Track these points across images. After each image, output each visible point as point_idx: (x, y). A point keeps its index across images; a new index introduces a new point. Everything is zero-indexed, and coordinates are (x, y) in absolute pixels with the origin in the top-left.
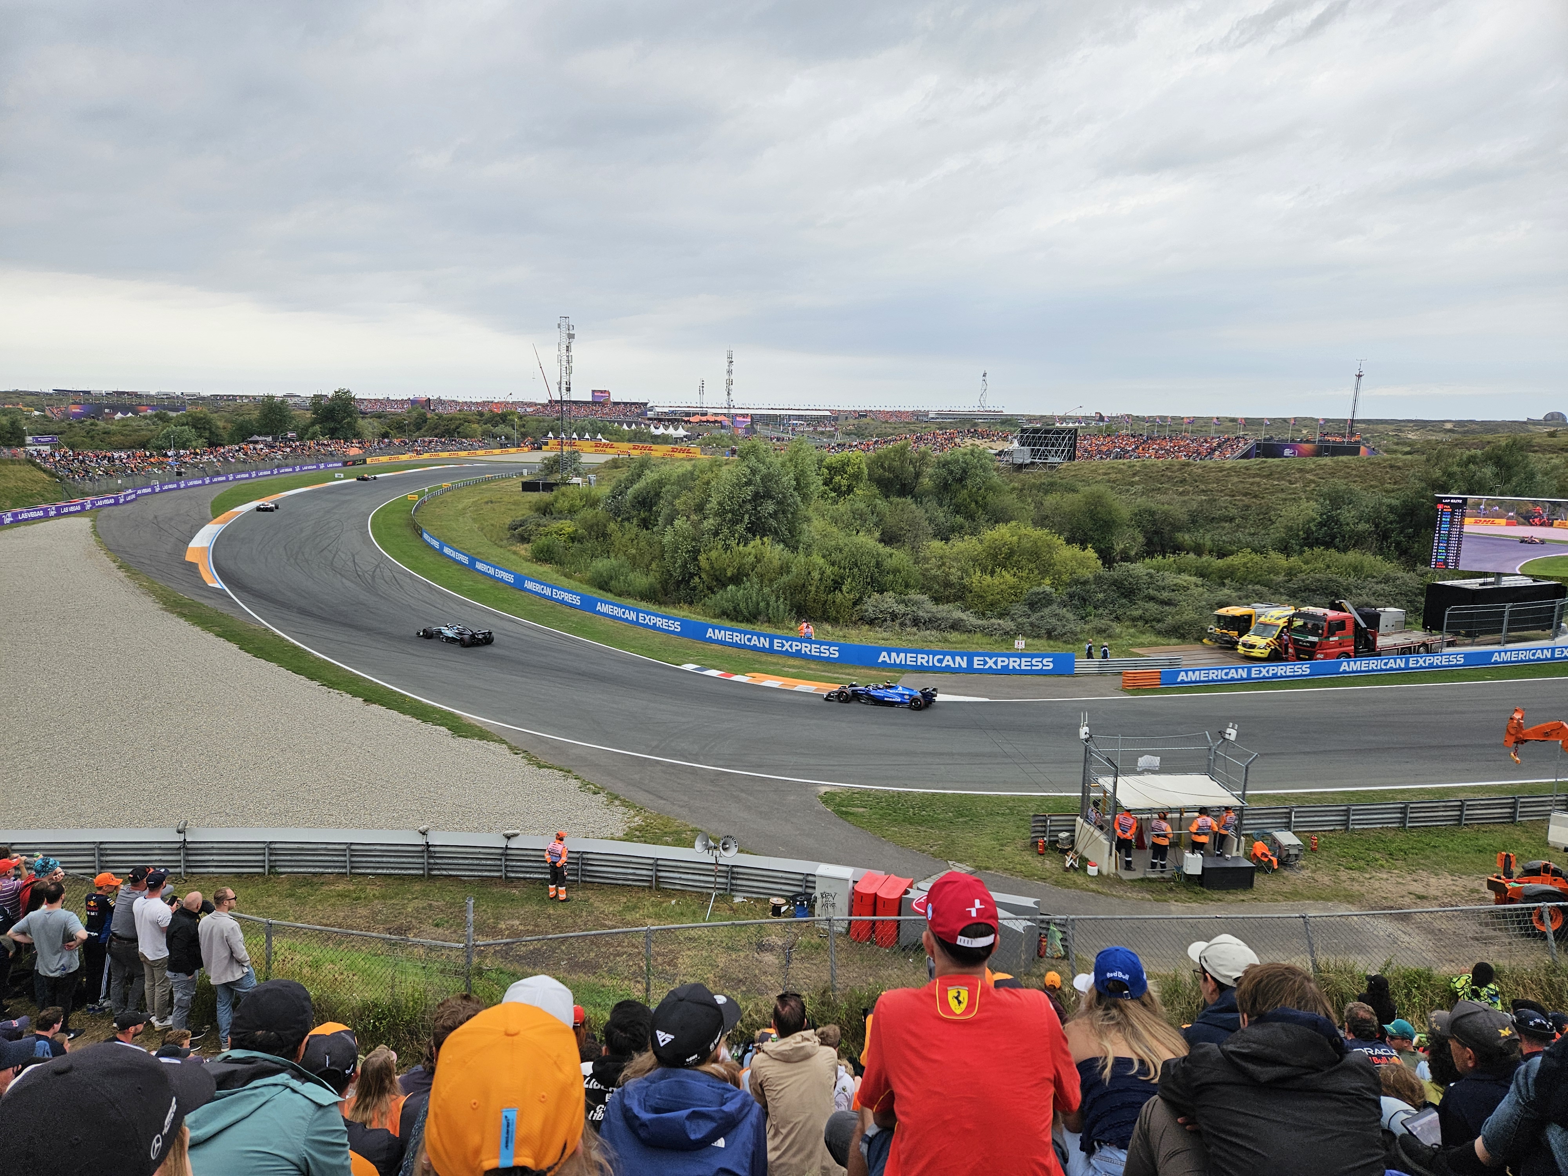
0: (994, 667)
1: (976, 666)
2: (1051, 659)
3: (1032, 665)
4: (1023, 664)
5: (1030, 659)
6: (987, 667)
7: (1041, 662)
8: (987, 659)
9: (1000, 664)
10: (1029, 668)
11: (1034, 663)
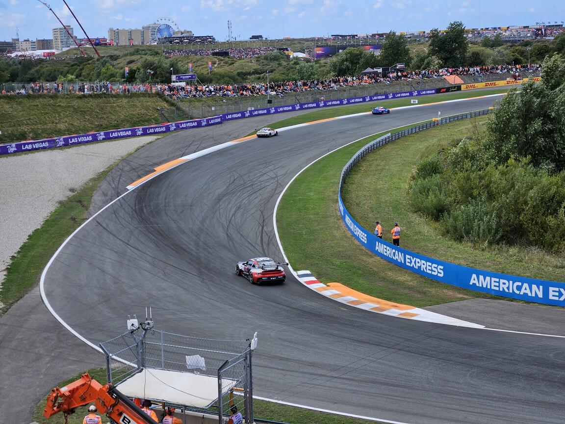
1: (551, 297)
6: (562, 299)
8: (562, 290)
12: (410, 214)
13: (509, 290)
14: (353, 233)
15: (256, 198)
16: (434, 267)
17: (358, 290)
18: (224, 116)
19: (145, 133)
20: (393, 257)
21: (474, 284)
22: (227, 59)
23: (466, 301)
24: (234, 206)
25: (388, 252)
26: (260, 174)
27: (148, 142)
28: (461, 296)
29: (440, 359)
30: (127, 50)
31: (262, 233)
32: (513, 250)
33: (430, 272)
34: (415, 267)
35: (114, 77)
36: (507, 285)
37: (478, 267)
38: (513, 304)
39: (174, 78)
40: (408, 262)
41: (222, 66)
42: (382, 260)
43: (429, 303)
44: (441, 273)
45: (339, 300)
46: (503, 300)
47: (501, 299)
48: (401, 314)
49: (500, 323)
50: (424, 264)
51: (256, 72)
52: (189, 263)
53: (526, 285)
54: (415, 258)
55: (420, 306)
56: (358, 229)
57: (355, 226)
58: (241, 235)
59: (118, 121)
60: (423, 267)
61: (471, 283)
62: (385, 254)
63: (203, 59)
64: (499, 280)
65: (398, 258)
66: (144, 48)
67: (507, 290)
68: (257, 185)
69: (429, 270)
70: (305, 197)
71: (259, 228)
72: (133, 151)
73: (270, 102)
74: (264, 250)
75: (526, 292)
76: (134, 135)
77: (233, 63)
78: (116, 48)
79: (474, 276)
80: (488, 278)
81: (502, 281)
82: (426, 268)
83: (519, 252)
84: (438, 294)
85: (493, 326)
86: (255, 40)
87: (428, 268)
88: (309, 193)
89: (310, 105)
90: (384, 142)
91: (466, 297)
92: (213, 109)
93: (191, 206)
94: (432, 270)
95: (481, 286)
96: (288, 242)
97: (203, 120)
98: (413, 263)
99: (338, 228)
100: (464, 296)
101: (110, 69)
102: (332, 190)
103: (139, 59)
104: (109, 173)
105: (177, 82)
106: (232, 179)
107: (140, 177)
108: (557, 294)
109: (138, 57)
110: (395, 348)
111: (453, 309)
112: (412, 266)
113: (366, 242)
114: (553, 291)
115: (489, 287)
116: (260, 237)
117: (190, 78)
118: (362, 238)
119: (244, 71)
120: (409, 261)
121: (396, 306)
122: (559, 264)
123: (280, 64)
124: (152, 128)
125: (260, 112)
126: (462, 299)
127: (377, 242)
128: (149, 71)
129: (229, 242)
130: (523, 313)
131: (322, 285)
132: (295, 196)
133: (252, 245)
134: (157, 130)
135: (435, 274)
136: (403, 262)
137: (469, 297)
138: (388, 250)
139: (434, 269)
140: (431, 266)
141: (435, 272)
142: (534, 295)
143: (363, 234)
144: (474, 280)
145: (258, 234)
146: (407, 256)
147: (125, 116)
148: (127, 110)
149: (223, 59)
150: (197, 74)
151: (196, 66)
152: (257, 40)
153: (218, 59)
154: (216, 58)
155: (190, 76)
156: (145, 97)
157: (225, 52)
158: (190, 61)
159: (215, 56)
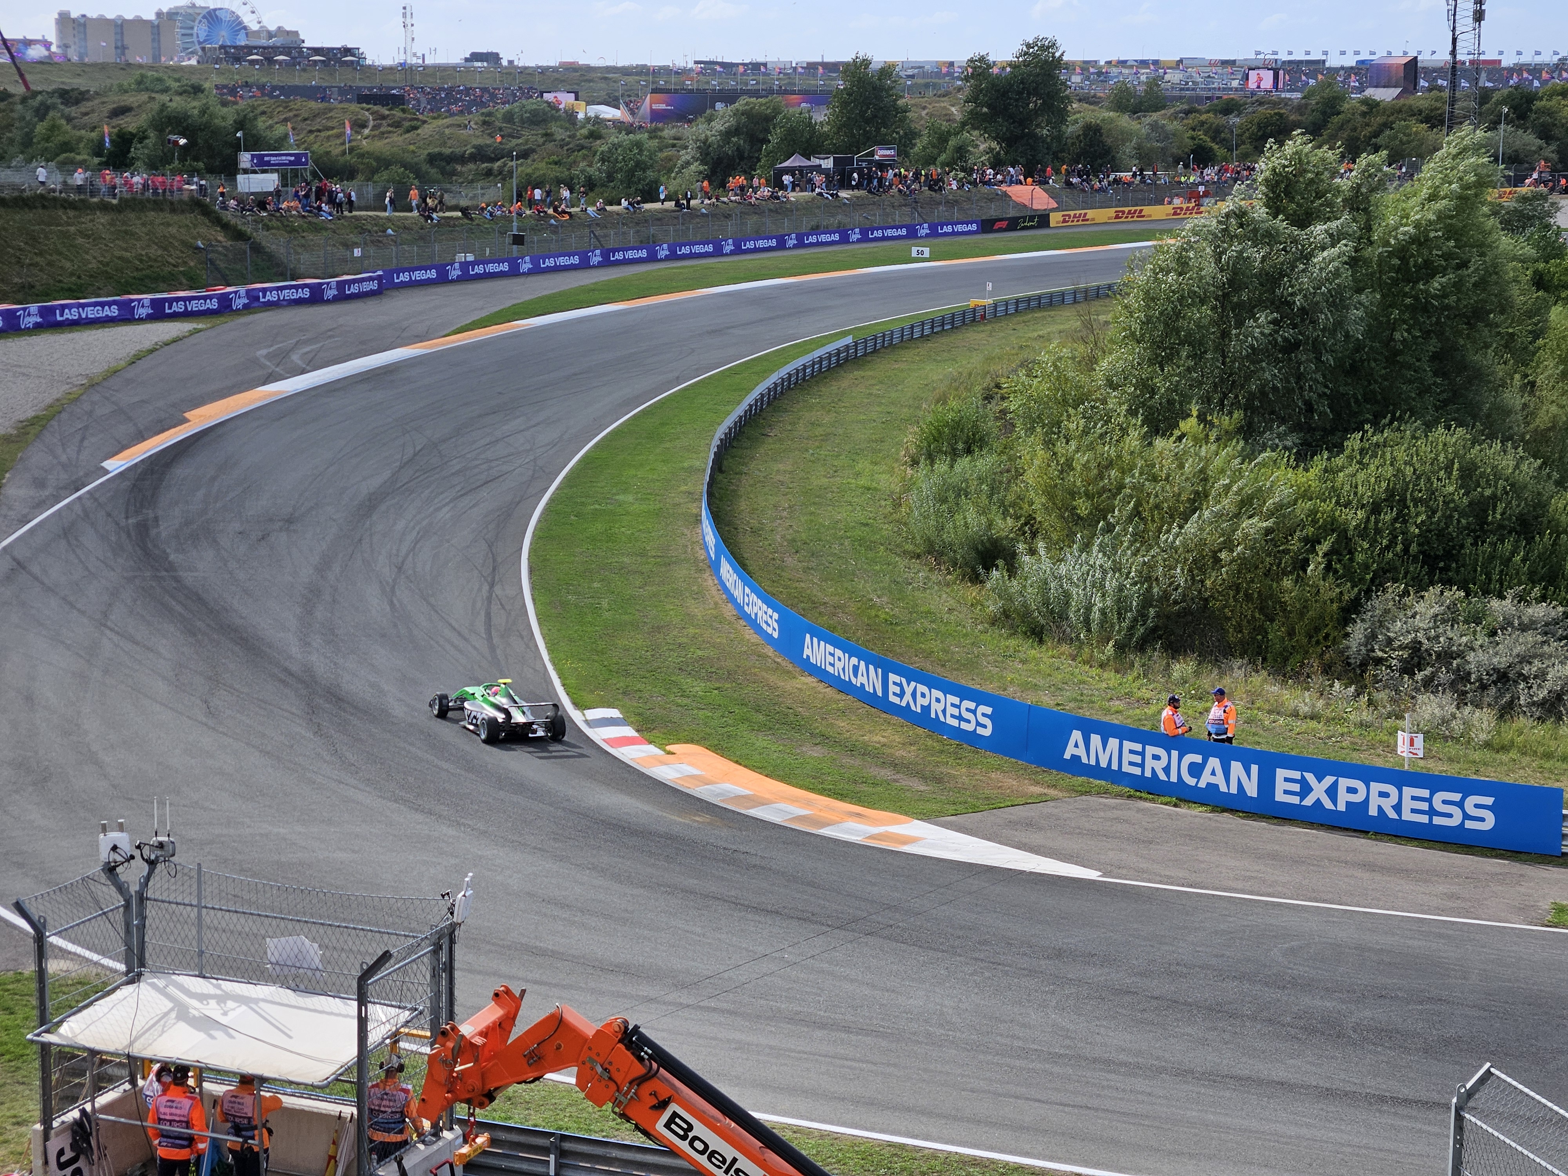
0: (1328, 804)
1: (1280, 797)
2: (1489, 801)
3: (1432, 812)
4: (1408, 805)
5: (1426, 793)
6: (1309, 801)
7: (1460, 804)
8: (1310, 777)
9: (1343, 798)
10: (1424, 819)
11: (1438, 806)
12: (902, 563)
13: (1168, 775)
14: (739, 608)
15: (474, 506)
16: (968, 710)
17: (753, 768)
18: (390, 273)
19: (159, 313)
20: (854, 680)
21: (1076, 758)
22: (397, 113)
23: (1051, 804)
24: (414, 528)
25: (839, 665)
26: (488, 440)
27: (167, 337)
28: (1038, 790)
29: (976, 959)
30: (108, 77)
31: (489, 602)
32: (1182, 668)
33: (955, 723)
34: (913, 708)
35: (72, 150)
36: (1164, 762)
37: (1087, 713)
38: (1177, 814)
39: (245, 159)
40: (894, 694)
41: (383, 133)
42: (821, 687)
43: (951, 809)
44: (985, 726)
45: (701, 791)
46: (1152, 801)
47: (1146, 799)
48: (872, 837)
49: (1144, 865)
50: (938, 700)
51: (480, 155)
52: (282, 681)
53: (1214, 763)
54: (913, 684)
55: (926, 816)
56: (753, 597)
57: (747, 590)
58: (432, 606)
59: (79, 277)
60: (936, 708)
61: (1067, 756)
62: (830, 669)
63: (331, 110)
64: (1144, 749)
65: (864, 680)
66: (160, 74)
67: (1162, 776)
68: (476, 471)
69: (952, 716)
70: (609, 507)
71: (480, 590)
72: (123, 363)
73: (518, 240)
74: (492, 648)
75: (1213, 780)
76: (127, 317)
77: (416, 128)
79: (1076, 735)
80: (1113, 743)
81: (1150, 750)
82: (944, 711)
83: (1197, 674)
84: (974, 783)
85: (1124, 872)
86: (479, 64)
87: (951, 710)
88: (621, 497)
89: (631, 254)
90: (834, 359)
91: (1052, 792)
92: (357, 252)
93: (290, 521)
94: (960, 718)
95: (1093, 762)
96: (559, 630)
97: (328, 284)
98: (908, 697)
99: (700, 595)
100: (1046, 791)
101: (60, 128)
102: (683, 488)
103: (144, 103)
104: (53, 423)
105: (255, 172)
106: (409, 452)
107: (141, 437)
108: (1296, 787)
109: (144, 97)
110: (853, 930)
111: (1012, 824)
112: (904, 704)
113: (776, 635)
114: (1286, 780)
115: (1115, 766)
116: (483, 613)
117: (291, 163)
118: (766, 623)
119: (447, 151)
120: (897, 690)
121: (859, 815)
122: (1304, 709)
123: (548, 136)
124: (178, 299)
125: (492, 268)
126: (1043, 799)
127: (808, 636)
128: (173, 137)
129: (395, 626)
130: (1204, 839)
131: (652, 749)
132: (583, 504)
133: (459, 634)
134: (194, 306)
135: (969, 727)
136: (880, 694)
137: (1061, 795)
138: (839, 659)
139: (967, 715)
140: (958, 707)
141: (969, 721)
142: (1234, 790)
143: (770, 611)
144: (1076, 746)
145: (479, 604)
146: (893, 677)
147: (101, 262)
148: (106, 245)
149: (387, 112)
150: (313, 152)
151: (311, 132)
152: (485, 64)
153: (372, 114)
154: (368, 110)
155: (293, 158)
156: (162, 210)
157: (394, 95)
158: (291, 114)
159: (364, 105)
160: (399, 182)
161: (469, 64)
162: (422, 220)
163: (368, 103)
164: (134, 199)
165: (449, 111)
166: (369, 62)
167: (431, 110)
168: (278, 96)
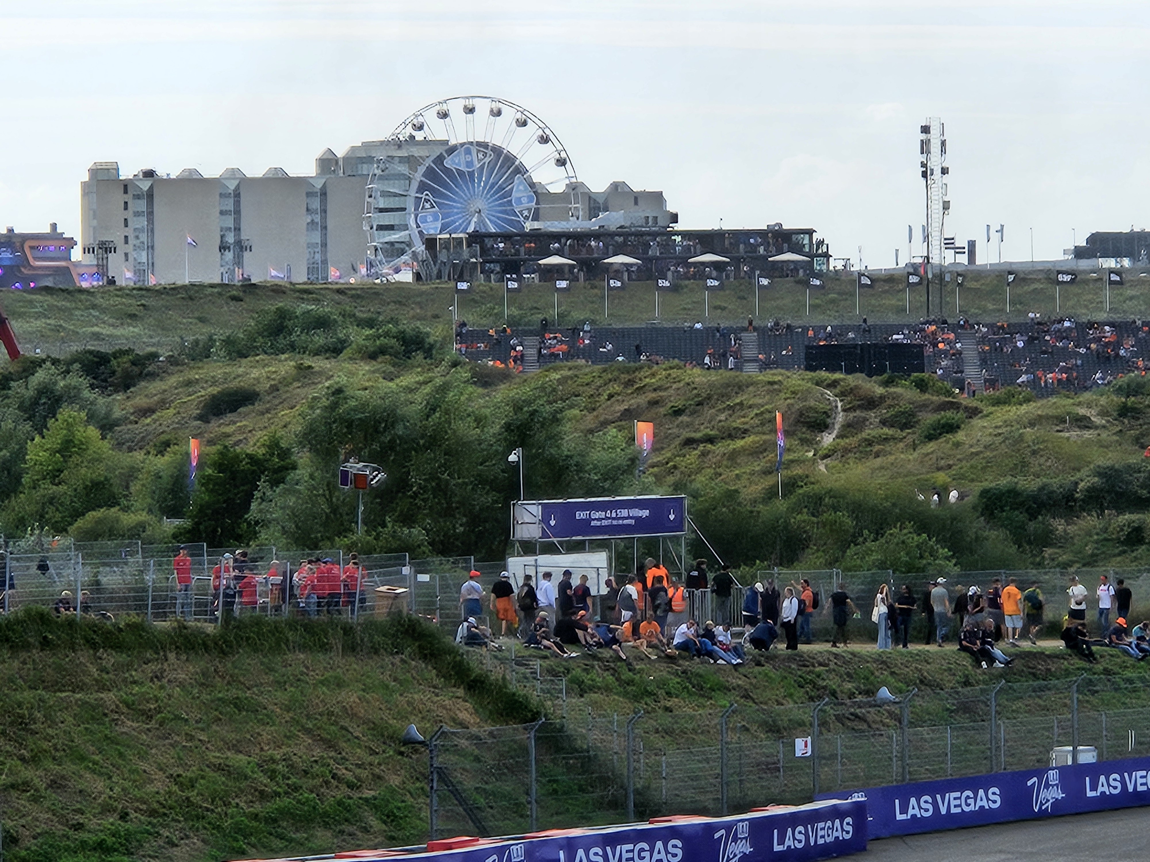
18: (885, 798)
22: (907, 394)
30: (202, 320)
35: (112, 501)
39: (528, 518)
41: (870, 443)
63: (740, 387)
66: (326, 309)
77: (951, 428)
78: (132, 304)
86: (1111, 263)
92: (803, 747)
101: (82, 447)
103: (285, 382)
105: (550, 549)
109: (284, 366)
117: (641, 524)
128: (354, 466)
147: (176, 779)
148: (190, 738)
149: (880, 390)
150: (695, 495)
151: (689, 442)
152: (1126, 262)
153: (842, 395)
154: (832, 385)
155: (645, 513)
156: (325, 648)
157: (897, 345)
158: (642, 400)
159: (823, 374)
160: (910, 568)
161: (1084, 264)
162: (966, 660)
163: (832, 369)
164: (258, 623)
165: (1034, 383)
166: (835, 264)
167: (991, 383)
168: (610, 357)
